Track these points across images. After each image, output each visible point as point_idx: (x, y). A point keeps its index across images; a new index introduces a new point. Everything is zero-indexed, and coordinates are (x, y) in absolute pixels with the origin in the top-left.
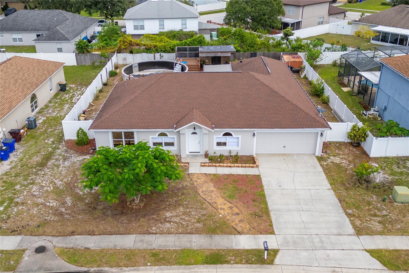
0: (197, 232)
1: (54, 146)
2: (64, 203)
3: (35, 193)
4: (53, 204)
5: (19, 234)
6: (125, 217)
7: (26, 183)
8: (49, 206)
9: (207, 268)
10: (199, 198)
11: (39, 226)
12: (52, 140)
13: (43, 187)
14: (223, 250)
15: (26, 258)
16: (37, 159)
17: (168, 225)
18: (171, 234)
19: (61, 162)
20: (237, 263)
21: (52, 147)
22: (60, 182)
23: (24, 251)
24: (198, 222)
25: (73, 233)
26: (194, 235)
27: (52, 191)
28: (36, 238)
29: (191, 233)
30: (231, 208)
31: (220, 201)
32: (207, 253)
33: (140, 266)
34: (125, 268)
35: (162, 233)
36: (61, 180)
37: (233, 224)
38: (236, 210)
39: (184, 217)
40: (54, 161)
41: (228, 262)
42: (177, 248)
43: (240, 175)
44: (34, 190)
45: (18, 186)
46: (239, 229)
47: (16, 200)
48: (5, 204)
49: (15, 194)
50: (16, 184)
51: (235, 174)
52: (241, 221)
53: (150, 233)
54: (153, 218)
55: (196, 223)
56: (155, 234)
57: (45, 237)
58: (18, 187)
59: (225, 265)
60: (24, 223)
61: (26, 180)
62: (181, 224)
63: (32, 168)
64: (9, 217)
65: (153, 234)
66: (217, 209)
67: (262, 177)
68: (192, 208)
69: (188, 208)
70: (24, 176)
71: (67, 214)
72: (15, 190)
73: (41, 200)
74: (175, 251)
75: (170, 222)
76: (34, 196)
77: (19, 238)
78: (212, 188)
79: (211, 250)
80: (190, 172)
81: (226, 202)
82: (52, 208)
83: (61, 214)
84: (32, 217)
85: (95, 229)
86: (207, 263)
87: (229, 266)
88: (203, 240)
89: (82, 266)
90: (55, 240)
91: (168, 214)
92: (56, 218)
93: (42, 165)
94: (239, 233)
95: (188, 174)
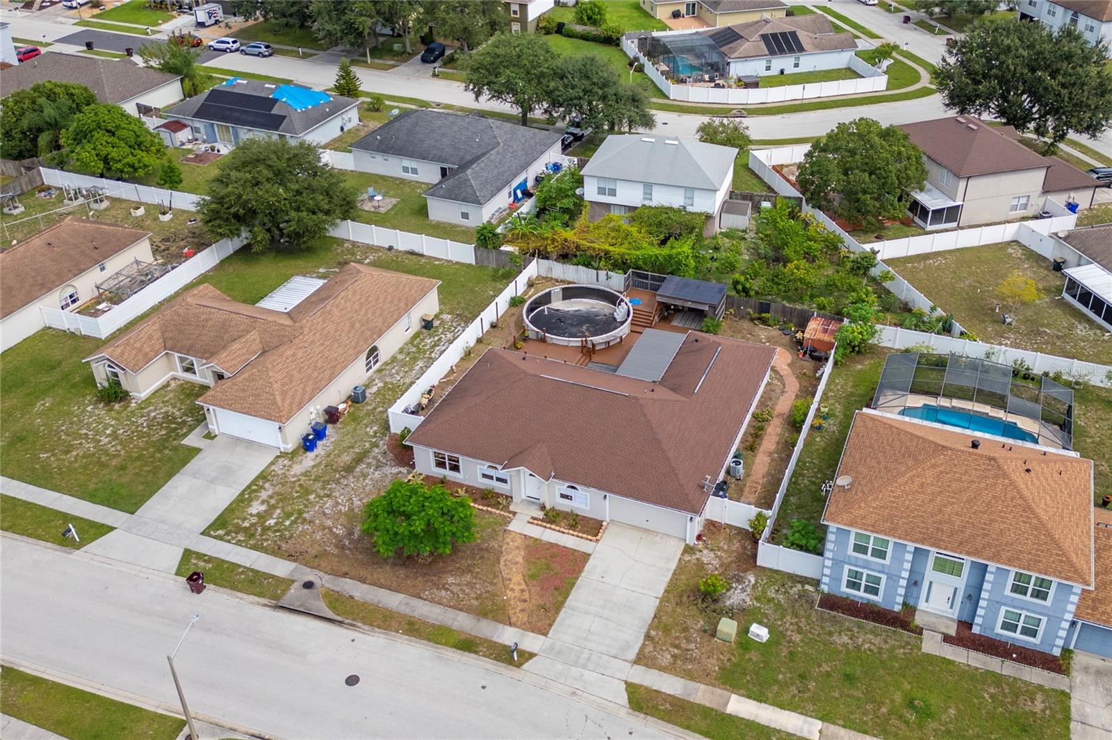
0: (468, 610)
1: (374, 440)
2: (351, 533)
3: (327, 511)
4: (340, 531)
5: (295, 561)
6: (405, 571)
7: (322, 493)
8: (335, 533)
9: (453, 652)
10: (496, 568)
11: (316, 557)
12: (375, 428)
13: (338, 503)
14: (480, 638)
15: (292, 591)
16: (346, 458)
17: (443, 593)
18: (441, 604)
19: (372, 470)
20: (485, 656)
21: (370, 441)
22: (359, 502)
23: (293, 581)
24: (477, 599)
25: (345, 575)
26: (462, 613)
27: (345, 514)
28: (308, 570)
29: (461, 610)
30: (523, 591)
31: (517, 578)
32: (463, 637)
33: (391, 631)
34: (376, 629)
35: (432, 601)
36: (361, 500)
37: (511, 612)
38: (526, 596)
39: (465, 588)
40: (364, 466)
41: (476, 652)
42: (437, 623)
43: (567, 548)
44: (327, 506)
45: (313, 496)
46: (514, 620)
47: (305, 515)
48: (292, 518)
49: (306, 506)
50: (312, 493)
51: (562, 544)
52: (522, 610)
53: (420, 598)
54: (432, 581)
55: (473, 599)
56: (425, 600)
57: (317, 572)
59: (473, 655)
60: (304, 548)
61: (323, 488)
62: (458, 596)
63: (336, 471)
64: (291, 537)
65: (422, 599)
66: (506, 587)
67: (591, 558)
68: (480, 579)
69: (476, 578)
70: (324, 482)
71: (350, 549)
72: (308, 500)
73: (329, 523)
74: (433, 625)
75: (447, 590)
76: (325, 514)
77: (293, 565)
78: (520, 559)
79: (469, 635)
80: (508, 528)
81: (522, 582)
82: (336, 536)
83: (343, 547)
84: (314, 542)
85: (369, 577)
86: (455, 647)
87: (476, 656)
88: (468, 622)
89: (338, 615)
90: (326, 577)
91: (451, 580)
92: (335, 551)
93: (349, 469)
94: (510, 625)
95: (505, 531)
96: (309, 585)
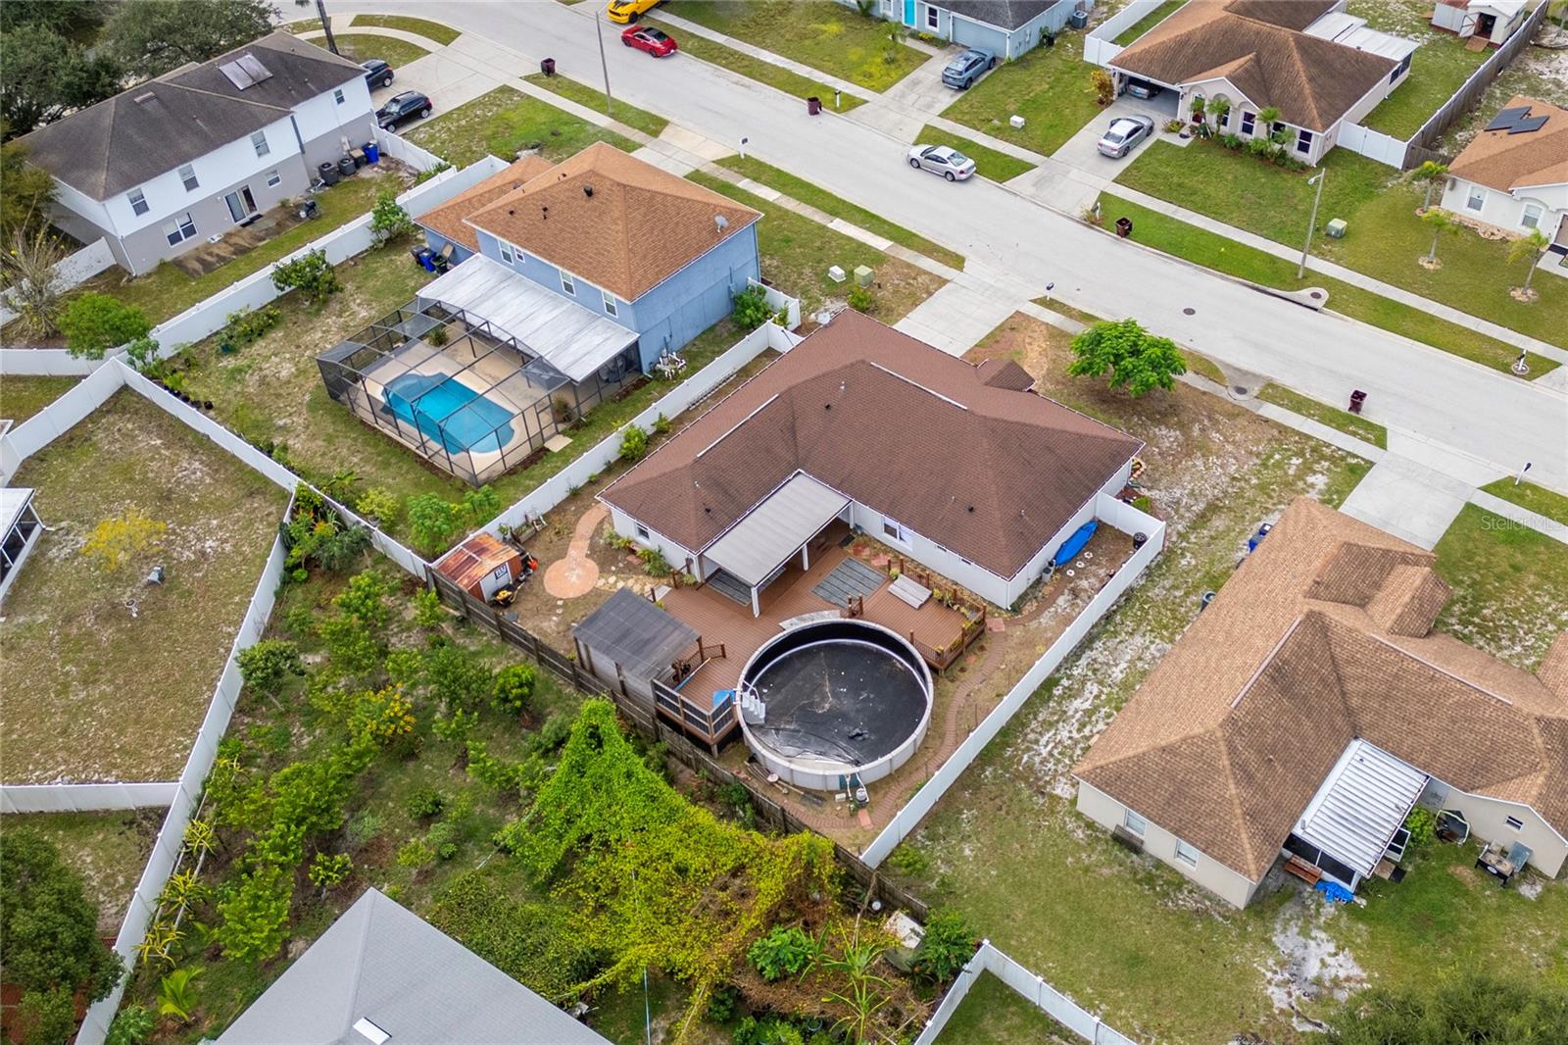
2: (1203, 430)
3: (1234, 461)
4: (1215, 436)
5: (1260, 416)
7: (1243, 484)
8: (1221, 434)
11: (1238, 415)
13: (1222, 467)
15: (1256, 389)
16: (1218, 523)
19: (1185, 500)
23: (1258, 397)
25: (1204, 393)
27: (1212, 454)
28: (1243, 405)
31: (1033, 354)
36: (1194, 466)
38: (1028, 340)
40: (1194, 508)
44: (1234, 467)
47: (1258, 461)
49: (1259, 471)
50: (1255, 487)
57: (1235, 402)
58: (1254, 481)
60: (1254, 427)
61: (1242, 489)
63: (1230, 509)
64: (1269, 440)
66: (1045, 350)
72: (1259, 478)
73: (1229, 448)
76: (1235, 458)
77: (1260, 412)
81: (1029, 351)
83: (1210, 418)
84: (1243, 430)
90: (1224, 395)
92: (1217, 416)
93: (1213, 508)
96: (1241, 391)
